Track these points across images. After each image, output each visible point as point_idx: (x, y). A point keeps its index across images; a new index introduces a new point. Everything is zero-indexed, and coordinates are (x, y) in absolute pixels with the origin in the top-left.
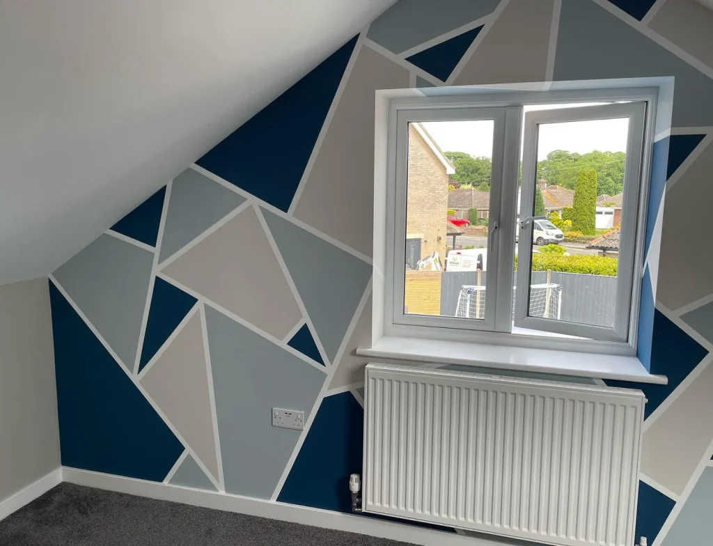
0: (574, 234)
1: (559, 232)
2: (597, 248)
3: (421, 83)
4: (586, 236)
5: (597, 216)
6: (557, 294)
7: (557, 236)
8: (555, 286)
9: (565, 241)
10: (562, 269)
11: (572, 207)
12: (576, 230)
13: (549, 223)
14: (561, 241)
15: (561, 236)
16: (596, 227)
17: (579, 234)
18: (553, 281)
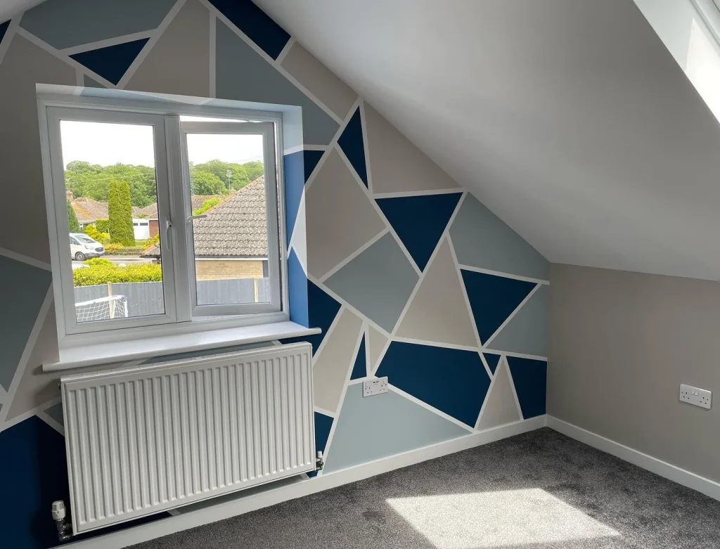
0: (115, 246)
1: (99, 245)
2: (150, 256)
3: (89, 83)
4: (127, 248)
5: (134, 227)
6: (122, 304)
7: (97, 250)
8: (119, 297)
9: (106, 254)
10: (122, 280)
11: (107, 219)
12: (116, 242)
13: (86, 236)
14: (102, 255)
15: (102, 249)
16: (136, 238)
17: (120, 246)
18: (114, 293)
